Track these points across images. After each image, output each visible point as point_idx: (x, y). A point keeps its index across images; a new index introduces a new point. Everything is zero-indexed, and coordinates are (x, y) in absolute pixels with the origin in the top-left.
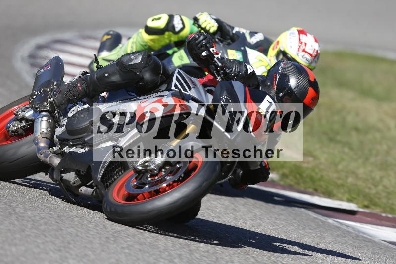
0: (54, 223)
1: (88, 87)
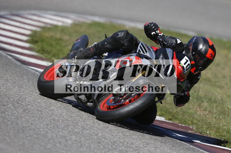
1: (96, 50)
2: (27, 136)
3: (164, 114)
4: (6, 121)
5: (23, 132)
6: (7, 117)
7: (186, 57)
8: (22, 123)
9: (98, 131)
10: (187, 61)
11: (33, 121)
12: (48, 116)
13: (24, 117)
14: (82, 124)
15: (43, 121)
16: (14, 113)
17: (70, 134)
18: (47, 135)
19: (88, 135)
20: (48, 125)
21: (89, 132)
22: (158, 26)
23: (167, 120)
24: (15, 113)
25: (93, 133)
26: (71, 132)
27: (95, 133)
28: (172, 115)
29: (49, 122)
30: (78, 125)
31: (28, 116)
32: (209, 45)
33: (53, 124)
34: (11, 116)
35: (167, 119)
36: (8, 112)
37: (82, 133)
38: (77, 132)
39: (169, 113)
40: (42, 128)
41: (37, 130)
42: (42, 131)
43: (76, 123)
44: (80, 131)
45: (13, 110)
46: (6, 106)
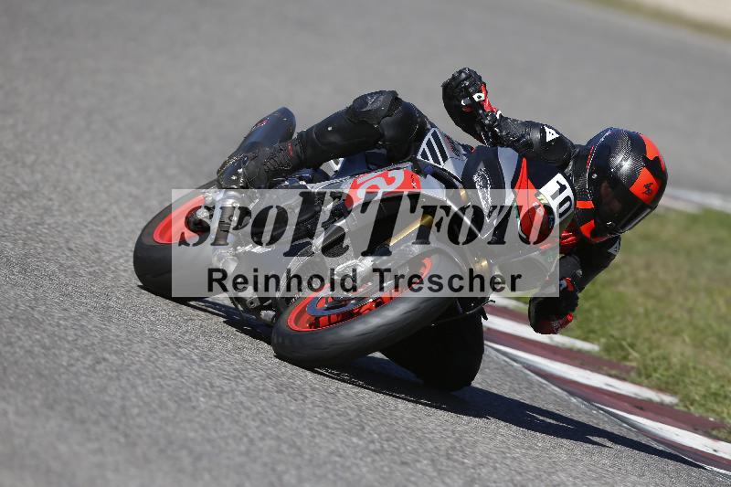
1: (304, 148)
7: (559, 177)
10: (563, 188)
22: (483, 80)
32: (645, 160)
45: (432, 479)
46: (412, 465)
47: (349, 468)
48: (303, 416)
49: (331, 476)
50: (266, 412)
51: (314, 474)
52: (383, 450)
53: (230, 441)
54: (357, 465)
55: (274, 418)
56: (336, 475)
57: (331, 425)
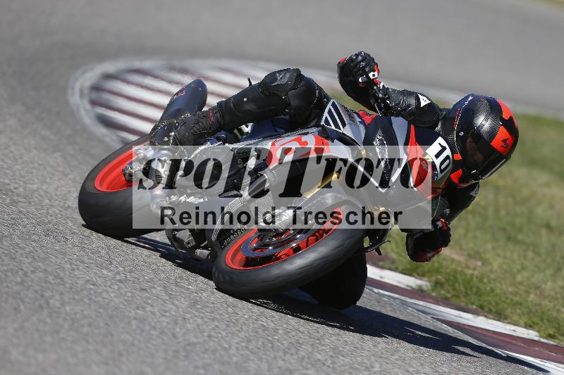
0: (102, 324)
1: (223, 116)
2: (197, 367)
3: (537, 324)
4: (147, 328)
5: (187, 357)
6: (150, 319)
8: (185, 334)
9: (373, 358)
10: (444, 149)
11: (213, 329)
12: (251, 321)
13: (191, 321)
14: (333, 342)
15: (238, 331)
16: (167, 309)
17: (304, 364)
18: (246, 364)
19: (347, 367)
20: (249, 341)
21: (351, 362)
22: (376, 61)
23: (545, 338)
24: (171, 309)
25: (359, 364)
26: (306, 360)
27: (363, 363)
28: (557, 326)
29: (252, 334)
30: (323, 343)
31: (202, 318)
32: (502, 119)
33: (261, 340)
34: (160, 317)
35: (545, 336)
36: (152, 306)
37: (334, 363)
38: (319, 360)
39: (549, 321)
40: (234, 347)
41: (223, 353)
42: (234, 355)
43: (318, 339)
44: (327, 357)
45: (164, 301)
46: (149, 291)
47: (100, 294)
48: (64, 254)
49: (86, 300)
50: (37, 251)
51: (74, 299)
52: (126, 280)
53: (9, 274)
54: (107, 291)
55: (42, 256)
56: (90, 299)
57: (86, 260)
